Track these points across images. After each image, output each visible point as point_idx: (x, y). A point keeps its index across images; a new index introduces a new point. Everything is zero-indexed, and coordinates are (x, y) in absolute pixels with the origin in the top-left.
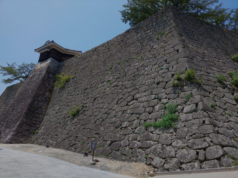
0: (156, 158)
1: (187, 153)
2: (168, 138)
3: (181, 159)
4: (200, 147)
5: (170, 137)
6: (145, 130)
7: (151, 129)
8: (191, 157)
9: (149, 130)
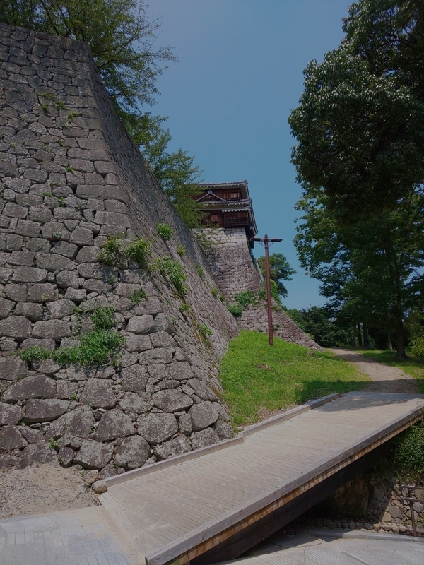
0: (86, 443)
1: (158, 421)
2: (104, 389)
3: (150, 436)
4: (180, 406)
5: (109, 387)
6: (25, 367)
7: (46, 366)
8: (170, 428)
9: (42, 369)
